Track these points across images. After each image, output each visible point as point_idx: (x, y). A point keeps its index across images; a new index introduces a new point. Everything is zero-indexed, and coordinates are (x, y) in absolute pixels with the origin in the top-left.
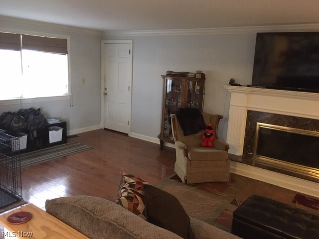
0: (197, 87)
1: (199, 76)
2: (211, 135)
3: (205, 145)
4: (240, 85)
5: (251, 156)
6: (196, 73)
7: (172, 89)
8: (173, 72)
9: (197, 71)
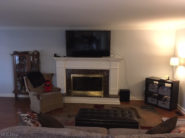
0: (36, 60)
1: (36, 53)
2: (50, 85)
3: (47, 91)
4: (60, 57)
5: (71, 92)
6: (33, 51)
7: (19, 62)
8: (18, 52)
9: (34, 51)
